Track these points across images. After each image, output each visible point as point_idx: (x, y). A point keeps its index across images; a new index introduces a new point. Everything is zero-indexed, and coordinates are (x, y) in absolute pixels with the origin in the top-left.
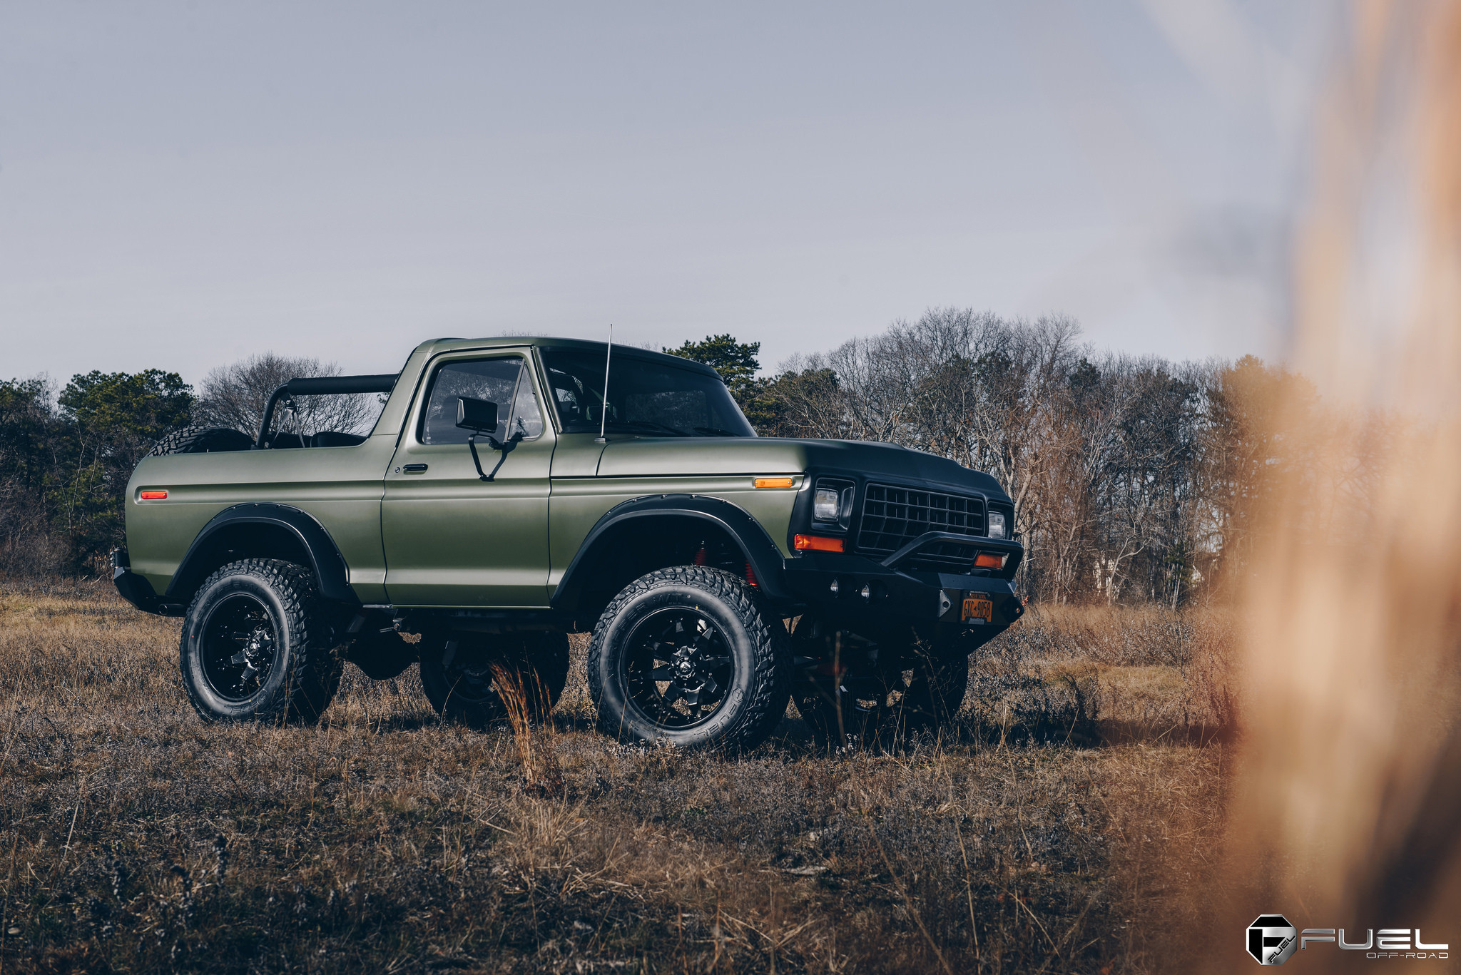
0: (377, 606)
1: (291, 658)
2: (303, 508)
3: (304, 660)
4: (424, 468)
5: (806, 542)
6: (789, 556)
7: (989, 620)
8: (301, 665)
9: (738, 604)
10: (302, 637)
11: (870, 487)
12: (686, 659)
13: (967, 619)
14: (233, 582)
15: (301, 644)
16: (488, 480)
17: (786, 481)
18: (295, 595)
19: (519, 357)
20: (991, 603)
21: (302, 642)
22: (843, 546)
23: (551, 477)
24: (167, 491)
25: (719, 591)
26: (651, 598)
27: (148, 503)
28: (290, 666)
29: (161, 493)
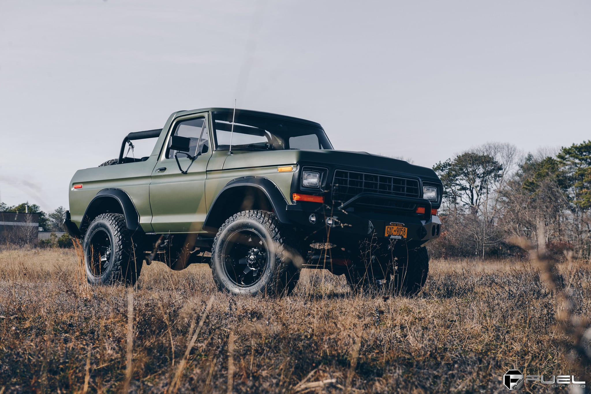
0: (150, 233)
1: (116, 257)
2: (124, 189)
3: (121, 258)
4: (165, 169)
5: (298, 197)
6: (291, 204)
7: (405, 237)
8: (119, 260)
9: (270, 227)
10: (120, 248)
11: (337, 171)
12: (252, 254)
13: (390, 236)
14: (98, 224)
15: (119, 251)
16: (185, 173)
17: (288, 168)
18: (119, 229)
19: (204, 117)
20: (406, 229)
21: (120, 250)
22: (323, 200)
23: (207, 171)
24: (82, 185)
25: (262, 221)
26: (235, 225)
27: (75, 190)
28: (115, 261)
29: (80, 185)
